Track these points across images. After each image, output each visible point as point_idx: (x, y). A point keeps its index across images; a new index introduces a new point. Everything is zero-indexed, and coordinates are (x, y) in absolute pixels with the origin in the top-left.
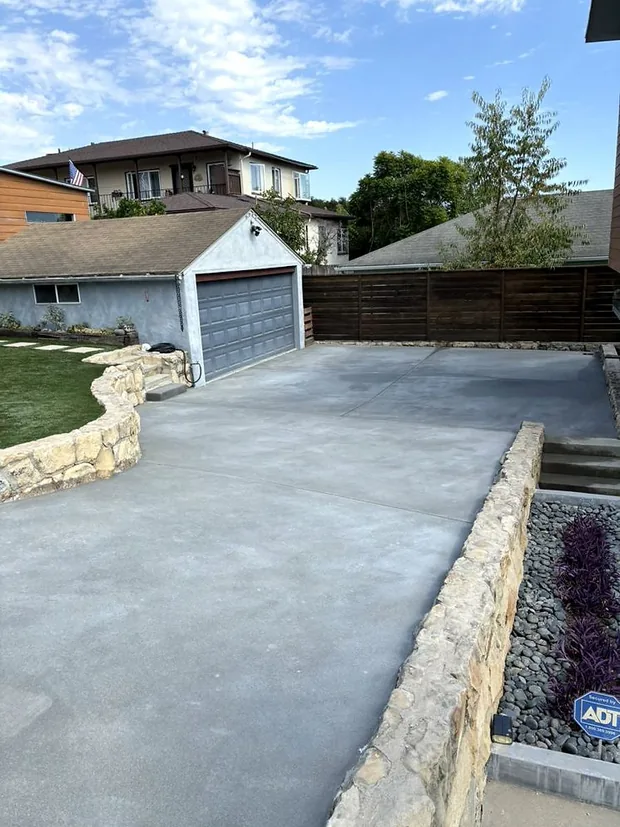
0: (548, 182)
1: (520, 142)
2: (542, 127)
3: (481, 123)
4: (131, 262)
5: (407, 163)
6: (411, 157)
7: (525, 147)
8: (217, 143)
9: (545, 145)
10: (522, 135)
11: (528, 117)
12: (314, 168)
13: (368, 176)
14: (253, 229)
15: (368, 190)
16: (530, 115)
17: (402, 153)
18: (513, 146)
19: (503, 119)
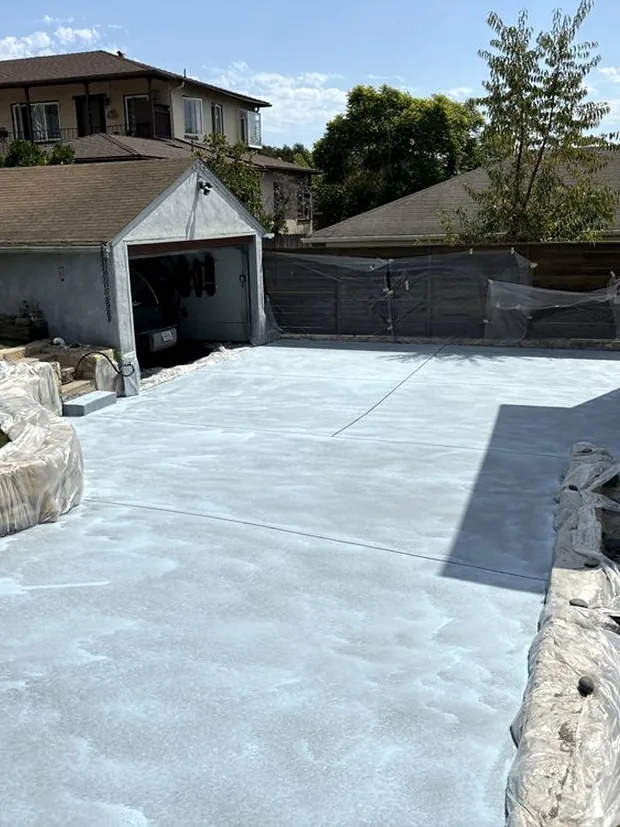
0: (585, 133)
1: (549, 80)
2: (577, 61)
3: (497, 53)
4: (39, 228)
5: (391, 101)
6: (396, 94)
7: (554, 87)
8: (138, 69)
9: (582, 85)
10: (551, 70)
11: (559, 47)
12: (266, 105)
13: (339, 117)
14: (200, 186)
15: (341, 135)
16: (562, 45)
17: (385, 89)
18: (540, 85)
19: (527, 50)
